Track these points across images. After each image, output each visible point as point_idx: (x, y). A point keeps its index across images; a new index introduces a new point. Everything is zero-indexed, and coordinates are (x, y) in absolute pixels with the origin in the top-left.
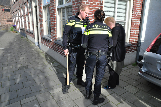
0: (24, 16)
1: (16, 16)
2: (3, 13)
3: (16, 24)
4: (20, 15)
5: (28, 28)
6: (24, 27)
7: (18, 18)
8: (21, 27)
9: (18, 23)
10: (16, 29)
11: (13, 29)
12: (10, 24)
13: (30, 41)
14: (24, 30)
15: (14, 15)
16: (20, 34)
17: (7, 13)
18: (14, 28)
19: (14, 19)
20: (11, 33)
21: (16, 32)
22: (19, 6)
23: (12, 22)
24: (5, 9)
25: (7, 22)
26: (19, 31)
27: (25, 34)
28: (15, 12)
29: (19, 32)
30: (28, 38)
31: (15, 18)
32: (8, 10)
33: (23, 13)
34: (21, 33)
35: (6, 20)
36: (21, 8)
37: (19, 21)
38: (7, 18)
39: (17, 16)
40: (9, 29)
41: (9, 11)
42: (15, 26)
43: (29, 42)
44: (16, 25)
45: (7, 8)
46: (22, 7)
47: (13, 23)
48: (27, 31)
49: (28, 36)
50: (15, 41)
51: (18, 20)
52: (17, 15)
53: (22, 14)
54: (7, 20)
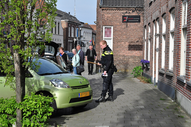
0: (176, 34)
1: (154, 34)
2: (124, 25)
3: (152, 58)
4: (164, 31)
5: (182, 72)
6: (171, 66)
7: (158, 39)
8: (163, 66)
9: (157, 53)
10: (148, 73)
11: (142, 71)
12: (134, 57)
13: (187, 113)
14: (170, 77)
15: (149, 32)
16: (157, 88)
17: (132, 25)
18: (143, 68)
19: (147, 44)
20: (133, 82)
21: (149, 79)
22: (165, 5)
23: (141, 52)
24: (129, 16)
25: (129, 50)
26: (156, 77)
27: (173, 91)
28: (152, 23)
29: (157, 81)
30: (179, 104)
31: (151, 39)
32: (137, 19)
33: (176, 26)
34: (160, 83)
35: (127, 44)
36: (170, 11)
37: (160, 50)
38: (130, 40)
39: (156, 35)
40: (130, 71)
41: (139, 21)
42: (147, 63)
43: (182, 117)
44: (149, 60)
45: (134, 14)
46: (173, 8)
47: (143, 54)
48: (180, 82)
49: (180, 95)
50: (141, 109)
51: (157, 47)
52: (158, 33)
53: (172, 27)
54: (129, 45)
